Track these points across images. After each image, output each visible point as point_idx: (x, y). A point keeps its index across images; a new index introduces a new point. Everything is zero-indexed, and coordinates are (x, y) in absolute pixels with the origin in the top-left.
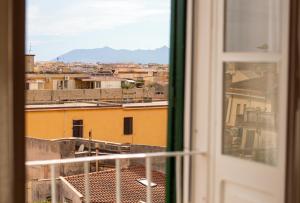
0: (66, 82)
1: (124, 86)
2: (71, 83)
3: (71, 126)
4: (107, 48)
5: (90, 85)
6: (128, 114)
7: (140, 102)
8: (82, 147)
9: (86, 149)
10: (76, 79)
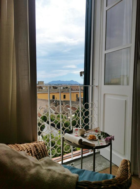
0: (51, 87)
1: (63, 88)
2: (52, 88)
3: (52, 96)
4: (59, 81)
5: (56, 88)
6: (64, 94)
7: (67, 91)
8: (55, 101)
9: (55, 102)
10: (53, 87)
